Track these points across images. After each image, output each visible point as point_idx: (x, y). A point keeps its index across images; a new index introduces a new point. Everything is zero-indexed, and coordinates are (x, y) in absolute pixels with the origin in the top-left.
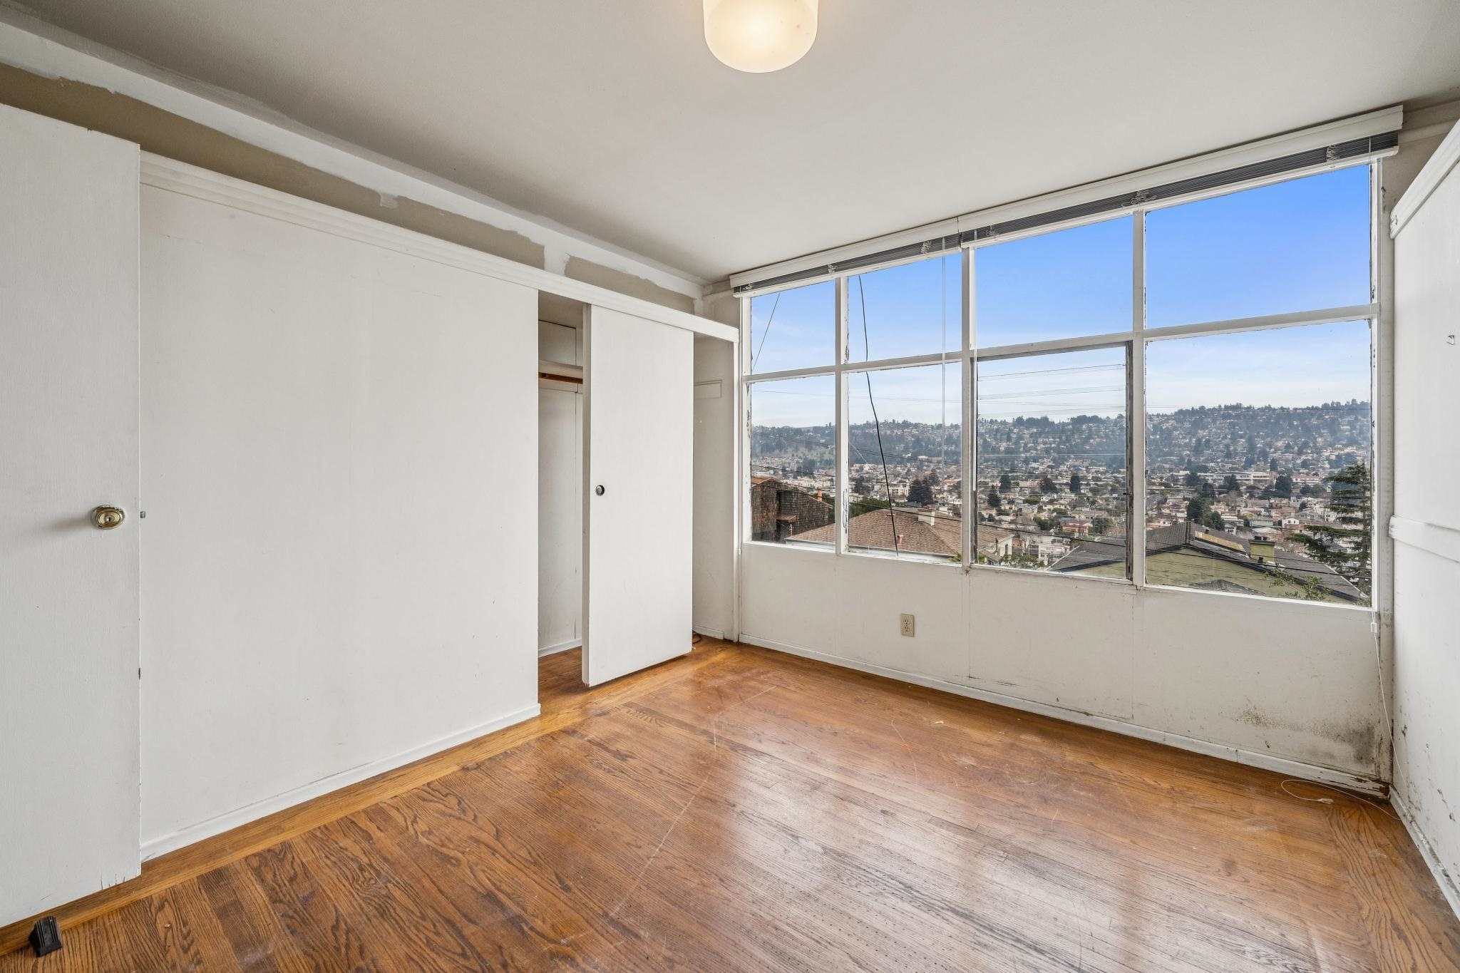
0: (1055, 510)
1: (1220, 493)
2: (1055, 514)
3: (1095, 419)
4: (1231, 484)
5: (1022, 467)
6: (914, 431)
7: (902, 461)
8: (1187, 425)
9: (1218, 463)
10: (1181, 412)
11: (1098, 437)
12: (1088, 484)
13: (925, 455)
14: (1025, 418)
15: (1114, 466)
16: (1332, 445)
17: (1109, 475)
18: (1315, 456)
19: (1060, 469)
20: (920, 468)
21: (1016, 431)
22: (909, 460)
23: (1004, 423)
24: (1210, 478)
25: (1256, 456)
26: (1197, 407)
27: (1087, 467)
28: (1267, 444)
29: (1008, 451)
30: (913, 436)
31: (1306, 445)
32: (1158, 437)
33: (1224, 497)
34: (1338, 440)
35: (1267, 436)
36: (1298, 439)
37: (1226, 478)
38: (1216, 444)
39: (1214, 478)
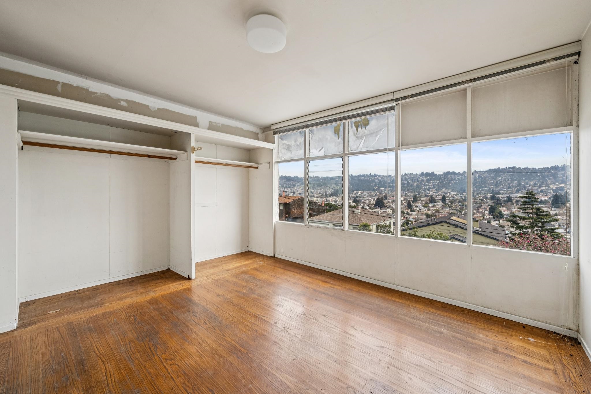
0: (434, 210)
1: (504, 203)
2: (434, 212)
3: (454, 173)
4: (509, 199)
5: (423, 192)
6: (379, 178)
7: (374, 190)
8: (492, 175)
9: (505, 191)
10: (490, 170)
11: (455, 180)
12: (449, 199)
13: (383, 188)
14: (425, 173)
15: (461, 192)
16: (554, 183)
17: (459, 196)
18: (546, 188)
19: (439, 193)
20: (381, 193)
21: (421, 178)
22: (377, 190)
23: (416, 175)
24: (501, 197)
25: (521, 188)
26: (497, 168)
27: (450, 193)
28: (526, 183)
29: (417, 186)
30: (378, 180)
31: (543, 183)
32: (480, 180)
33: (506, 205)
34: (557, 181)
35: (526, 179)
36: (539, 180)
37: (507, 197)
38: (504, 183)
39: (502, 197)
